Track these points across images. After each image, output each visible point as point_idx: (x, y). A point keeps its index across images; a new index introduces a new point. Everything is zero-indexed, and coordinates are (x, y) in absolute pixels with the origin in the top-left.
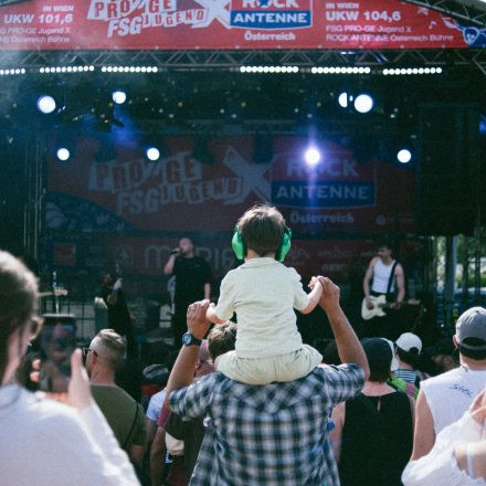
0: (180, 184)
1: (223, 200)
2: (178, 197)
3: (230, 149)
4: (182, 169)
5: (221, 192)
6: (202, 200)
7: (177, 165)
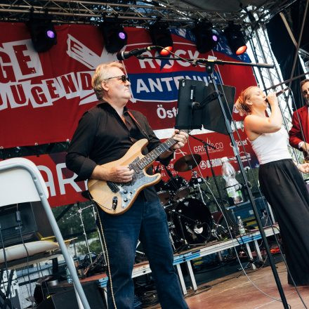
0: (15, 84)
1: (78, 99)
2: (17, 101)
3: (71, 38)
4: (15, 64)
5: (74, 90)
6: (50, 102)
7: (6, 58)
